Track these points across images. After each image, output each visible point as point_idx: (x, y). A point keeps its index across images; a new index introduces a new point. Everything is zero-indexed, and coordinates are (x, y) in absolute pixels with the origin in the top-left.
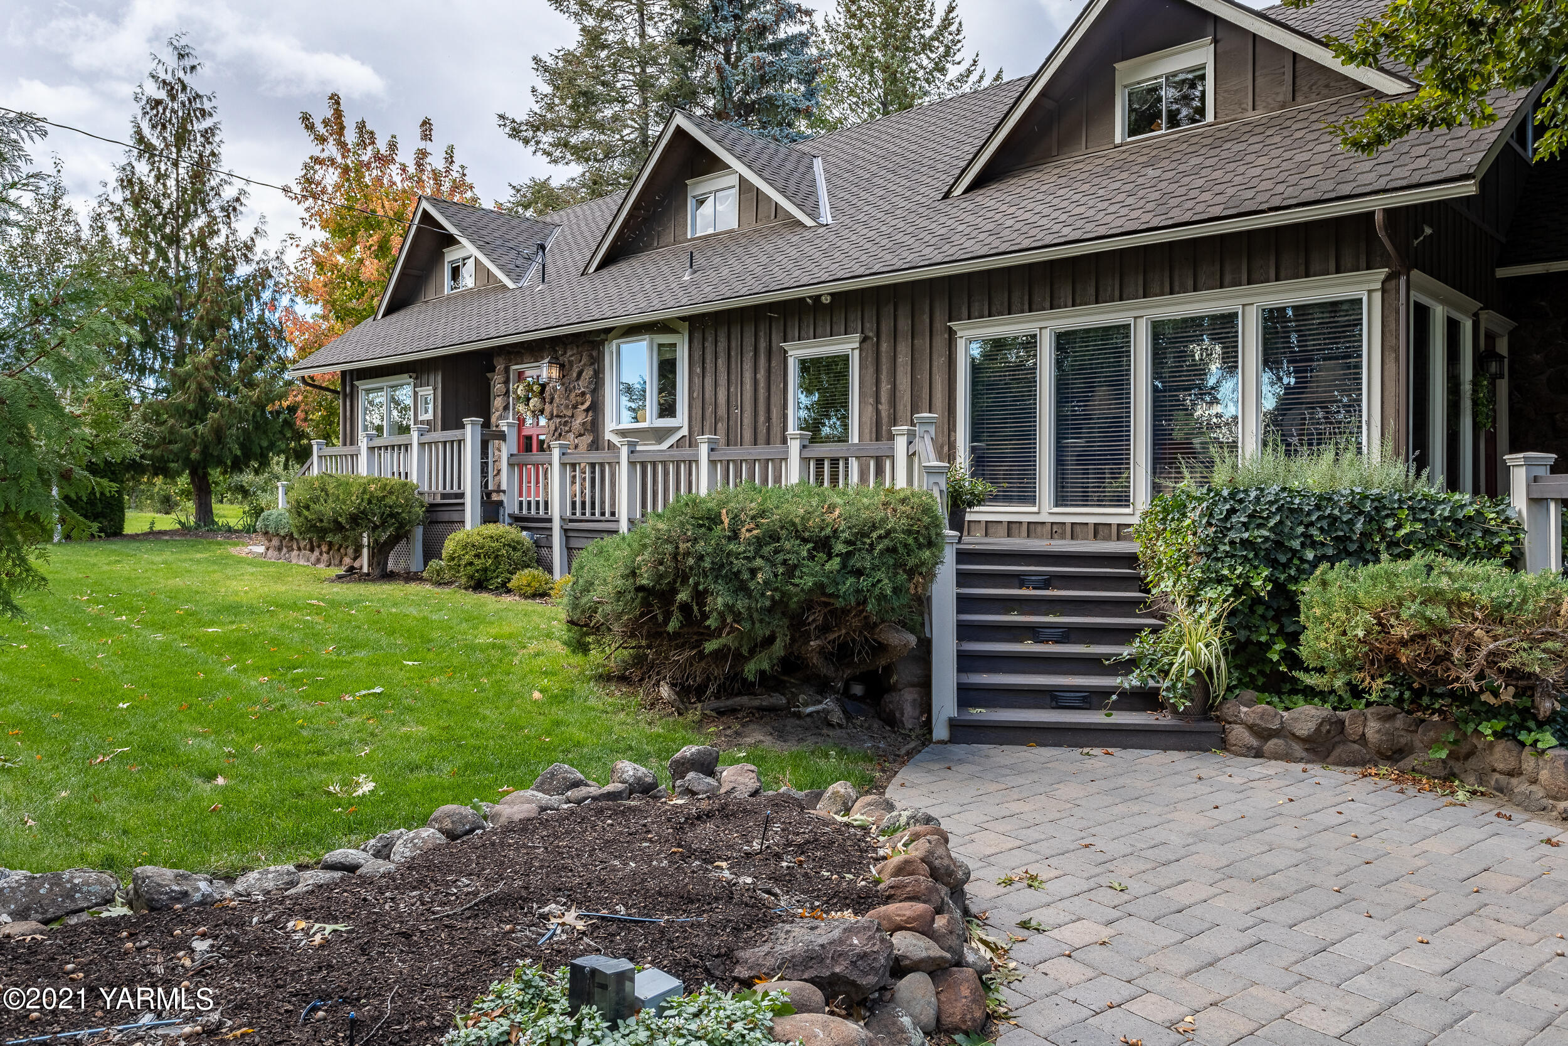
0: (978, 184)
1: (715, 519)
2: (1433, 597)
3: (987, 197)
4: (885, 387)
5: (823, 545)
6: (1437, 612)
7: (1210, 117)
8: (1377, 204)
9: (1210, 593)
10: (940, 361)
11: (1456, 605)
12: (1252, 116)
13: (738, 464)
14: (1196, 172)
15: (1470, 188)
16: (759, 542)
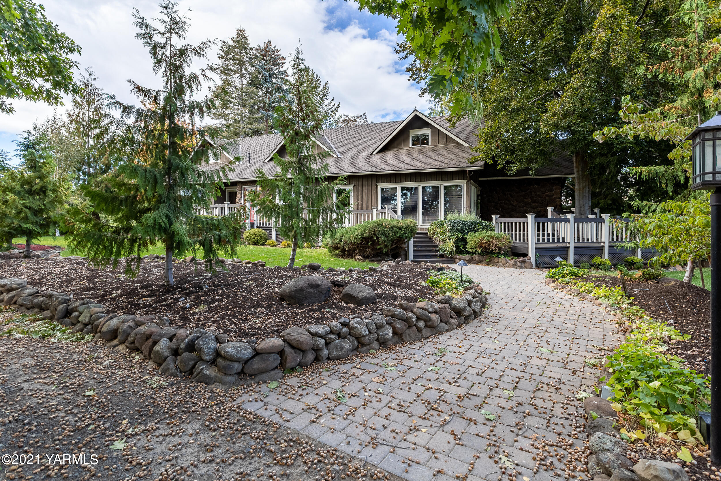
0: (379, 152)
1: (382, 225)
2: (488, 236)
3: (383, 155)
4: (360, 197)
5: (400, 229)
6: (489, 239)
7: (430, 144)
8: (467, 169)
9: (452, 237)
10: (374, 192)
11: (492, 237)
12: (439, 146)
13: (361, 214)
14: (430, 156)
15: (482, 168)
16: (390, 229)
